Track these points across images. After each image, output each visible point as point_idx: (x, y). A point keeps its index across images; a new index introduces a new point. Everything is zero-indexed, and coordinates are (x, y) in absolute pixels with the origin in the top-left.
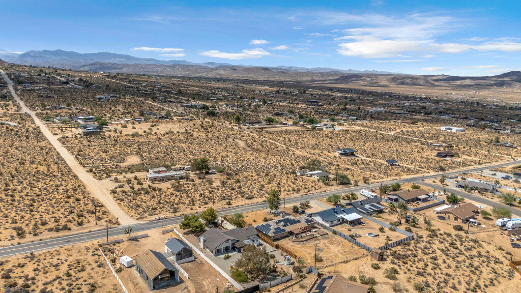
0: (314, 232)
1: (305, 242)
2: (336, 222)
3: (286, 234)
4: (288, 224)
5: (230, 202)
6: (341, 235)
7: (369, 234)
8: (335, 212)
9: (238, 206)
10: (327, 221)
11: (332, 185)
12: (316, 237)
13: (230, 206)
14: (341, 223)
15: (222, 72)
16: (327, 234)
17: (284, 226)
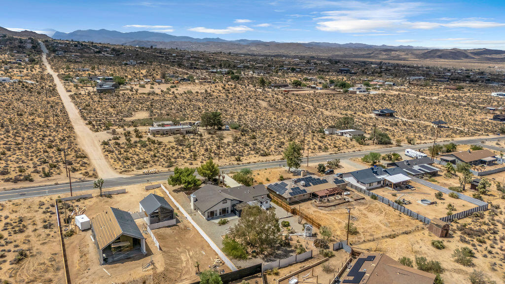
0: (346, 195)
1: (333, 208)
2: (375, 185)
3: (306, 197)
4: (311, 184)
5: (239, 158)
6: (383, 200)
7: (422, 201)
8: (374, 172)
9: (250, 163)
10: (363, 183)
11: (368, 145)
12: (349, 202)
13: (239, 162)
14: (382, 187)
15: (253, 48)
16: (364, 198)
17: (306, 186)
